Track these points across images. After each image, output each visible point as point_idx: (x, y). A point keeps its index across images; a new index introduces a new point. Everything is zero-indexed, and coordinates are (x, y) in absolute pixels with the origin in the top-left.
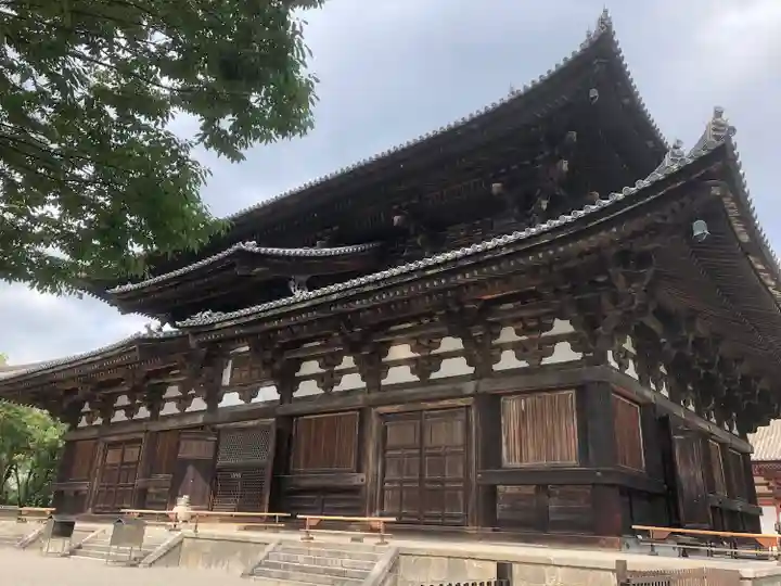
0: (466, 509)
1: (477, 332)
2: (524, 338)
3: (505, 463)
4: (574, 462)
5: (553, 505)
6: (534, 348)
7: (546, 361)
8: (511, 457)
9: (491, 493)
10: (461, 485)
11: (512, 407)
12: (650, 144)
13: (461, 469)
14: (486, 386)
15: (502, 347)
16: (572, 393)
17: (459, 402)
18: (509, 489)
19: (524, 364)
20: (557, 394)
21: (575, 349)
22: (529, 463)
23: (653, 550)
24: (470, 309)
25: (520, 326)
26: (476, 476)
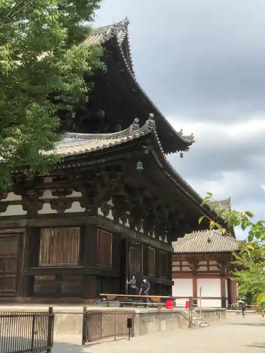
0: (16, 289)
1: (31, 193)
2: (56, 197)
3: (41, 264)
4: (76, 264)
5: (64, 285)
6: (61, 203)
7: (67, 211)
8: (44, 260)
9: (32, 279)
10: (15, 276)
11: (47, 234)
12: (134, 90)
13: (15, 267)
14: (33, 223)
15: (44, 201)
16: (79, 228)
17: (17, 231)
18: (41, 278)
19: (55, 212)
20: (71, 229)
21: (82, 206)
22: (53, 264)
23: (108, 305)
24: (28, 181)
25: (54, 190)
26: (24, 271)
